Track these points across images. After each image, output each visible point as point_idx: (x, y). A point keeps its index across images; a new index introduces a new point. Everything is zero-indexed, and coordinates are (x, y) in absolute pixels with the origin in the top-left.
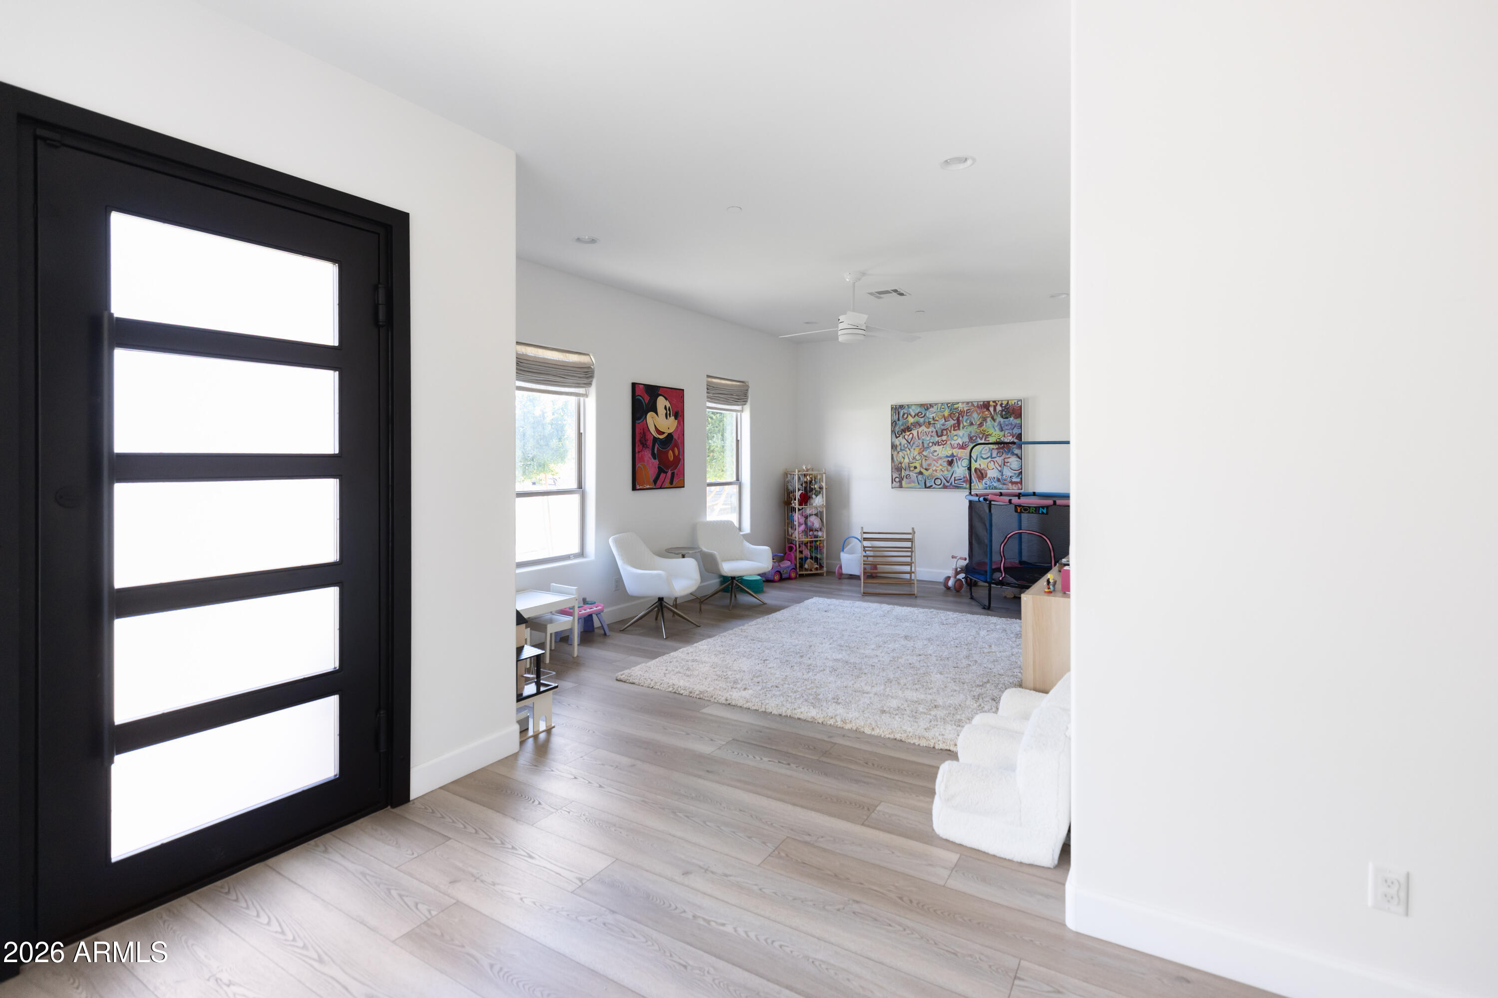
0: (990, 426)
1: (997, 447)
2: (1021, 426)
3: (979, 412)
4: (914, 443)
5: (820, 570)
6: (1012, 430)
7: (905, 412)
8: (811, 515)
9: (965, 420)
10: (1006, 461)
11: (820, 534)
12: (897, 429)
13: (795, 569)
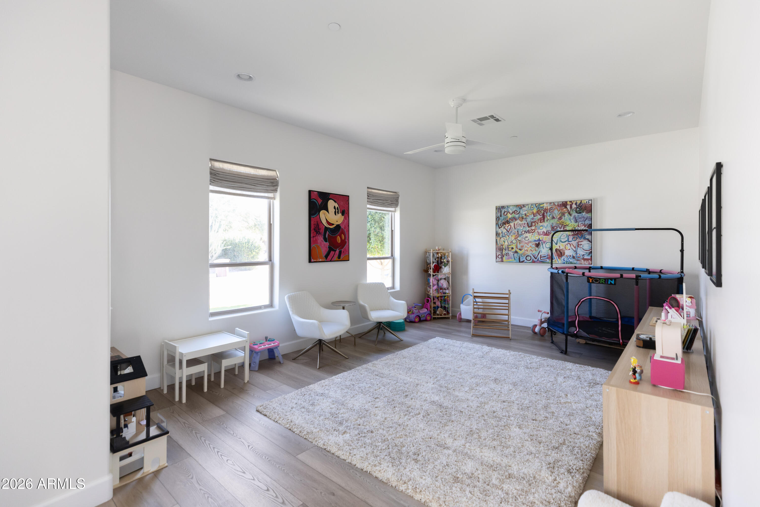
0: (568, 219)
1: (573, 234)
2: (592, 218)
3: (559, 209)
4: (511, 232)
5: (447, 315)
6: (584, 221)
7: (506, 210)
8: (441, 279)
9: (548, 215)
10: (579, 244)
11: (447, 291)
12: (500, 222)
13: (430, 314)
